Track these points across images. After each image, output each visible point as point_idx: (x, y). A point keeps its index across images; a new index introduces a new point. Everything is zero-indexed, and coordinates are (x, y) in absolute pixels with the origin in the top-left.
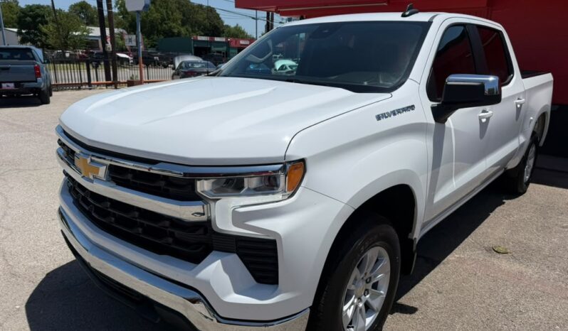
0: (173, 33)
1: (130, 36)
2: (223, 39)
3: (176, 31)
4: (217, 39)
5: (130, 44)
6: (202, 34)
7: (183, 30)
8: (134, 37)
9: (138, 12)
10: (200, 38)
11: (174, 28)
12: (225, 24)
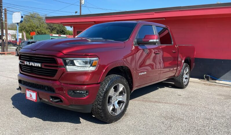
0: (42, 33)
1: (19, 34)
2: (65, 36)
3: (43, 31)
4: (62, 36)
5: (19, 37)
6: (56, 33)
7: (47, 31)
8: (21, 34)
9: (18, 23)
10: (54, 35)
11: (43, 30)
12: (67, 30)
